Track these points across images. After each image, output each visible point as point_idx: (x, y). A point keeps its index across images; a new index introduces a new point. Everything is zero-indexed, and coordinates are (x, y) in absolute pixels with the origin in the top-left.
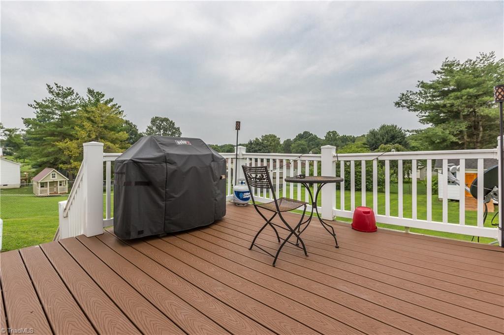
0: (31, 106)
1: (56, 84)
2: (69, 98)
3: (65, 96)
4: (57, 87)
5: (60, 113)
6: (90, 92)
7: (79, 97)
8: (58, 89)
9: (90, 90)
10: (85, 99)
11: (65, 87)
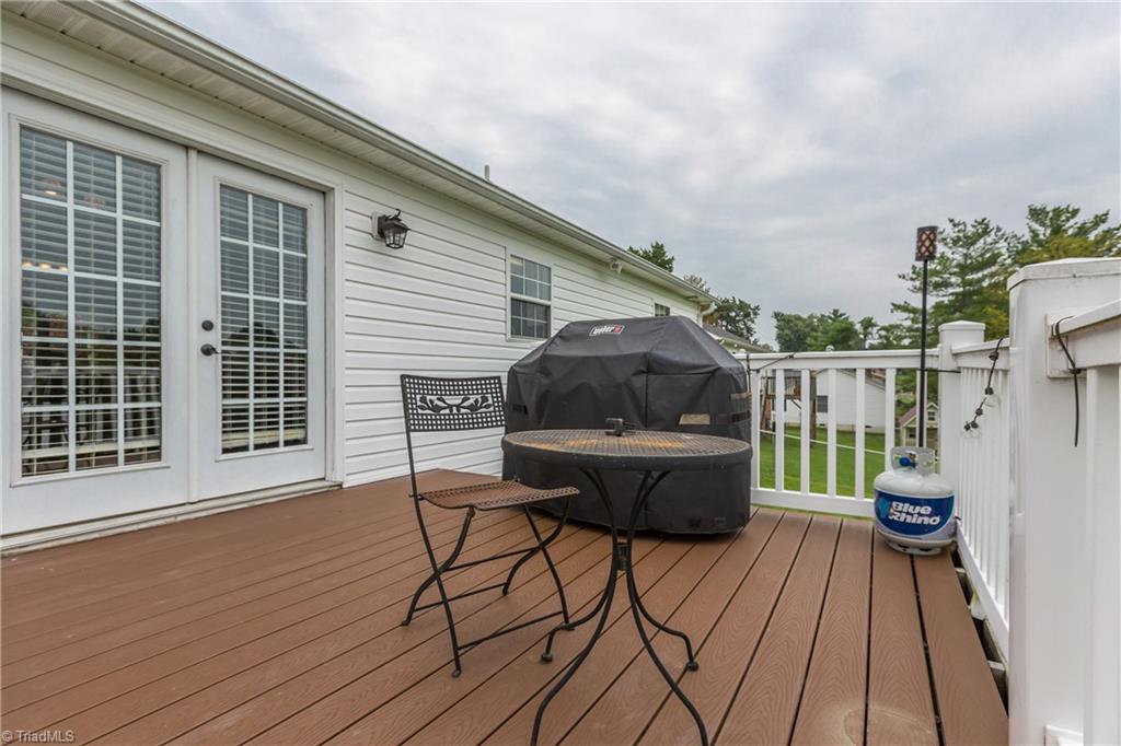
0: (904, 277)
1: (951, 221)
2: (980, 243)
3: (970, 241)
4: (954, 225)
5: (959, 280)
6: (1036, 214)
7: (1003, 235)
8: (956, 230)
9: (1035, 210)
10: (1019, 235)
11: (970, 222)
